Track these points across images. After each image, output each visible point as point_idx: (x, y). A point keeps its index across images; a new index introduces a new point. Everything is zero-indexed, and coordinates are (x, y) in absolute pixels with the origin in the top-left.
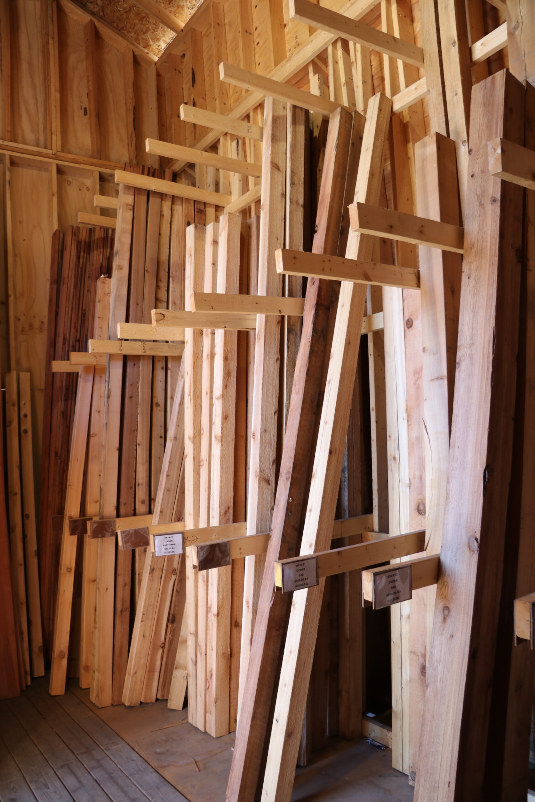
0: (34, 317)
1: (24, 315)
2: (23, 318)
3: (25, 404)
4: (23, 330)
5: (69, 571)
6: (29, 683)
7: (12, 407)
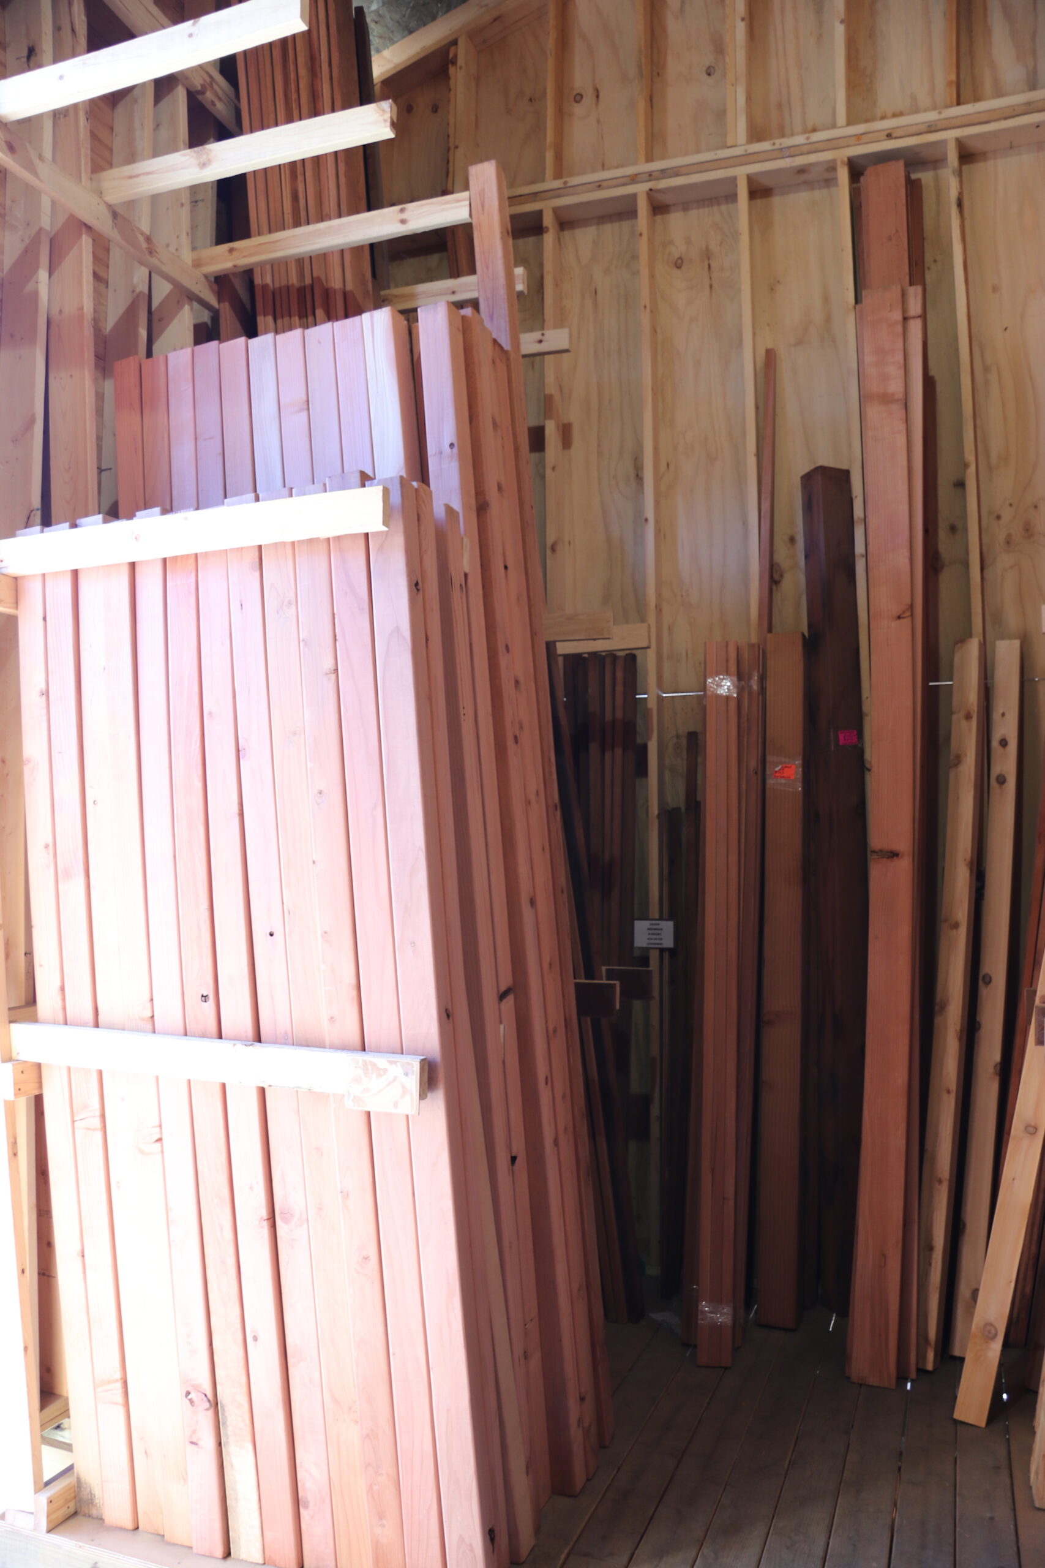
0: (1036, 507)
1: (1011, 505)
2: (1007, 514)
3: (1003, 715)
4: (1008, 542)
5: (1031, 1134)
6: (930, 1366)
7: (964, 723)
